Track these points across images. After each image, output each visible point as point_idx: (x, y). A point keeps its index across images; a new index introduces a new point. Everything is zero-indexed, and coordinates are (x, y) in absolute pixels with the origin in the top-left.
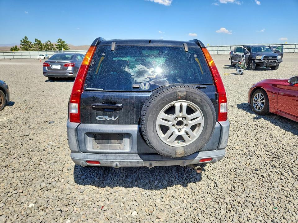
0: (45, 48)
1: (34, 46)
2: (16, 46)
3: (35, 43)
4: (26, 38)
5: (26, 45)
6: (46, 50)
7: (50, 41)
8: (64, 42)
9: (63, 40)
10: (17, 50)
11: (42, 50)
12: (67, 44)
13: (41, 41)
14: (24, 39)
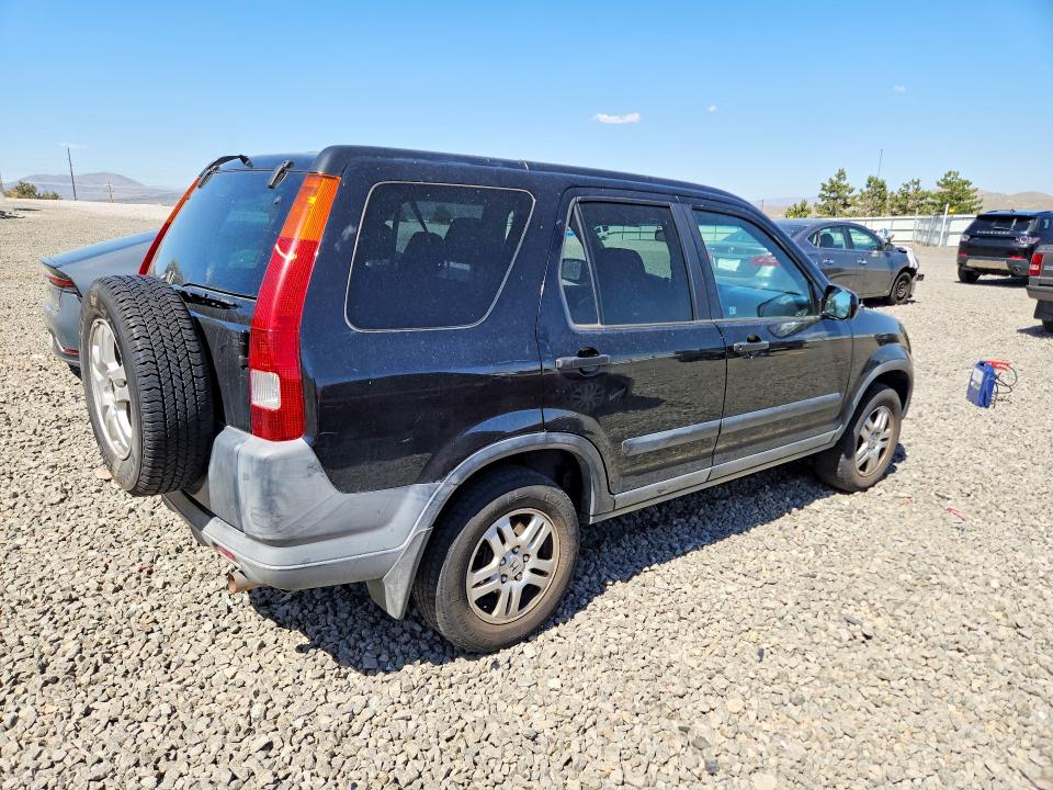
0: (892, 206)
1: (860, 203)
2: (804, 204)
3: (865, 190)
4: (841, 175)
5: (835, 199)
6: (894, 214)
7: (917, 183)
8: (967, 183)
9: (963, 176)
10: (803, 214)
11: (879, 215)
12: (976, 190)
13: (886, 183)
14: (835, 179)
